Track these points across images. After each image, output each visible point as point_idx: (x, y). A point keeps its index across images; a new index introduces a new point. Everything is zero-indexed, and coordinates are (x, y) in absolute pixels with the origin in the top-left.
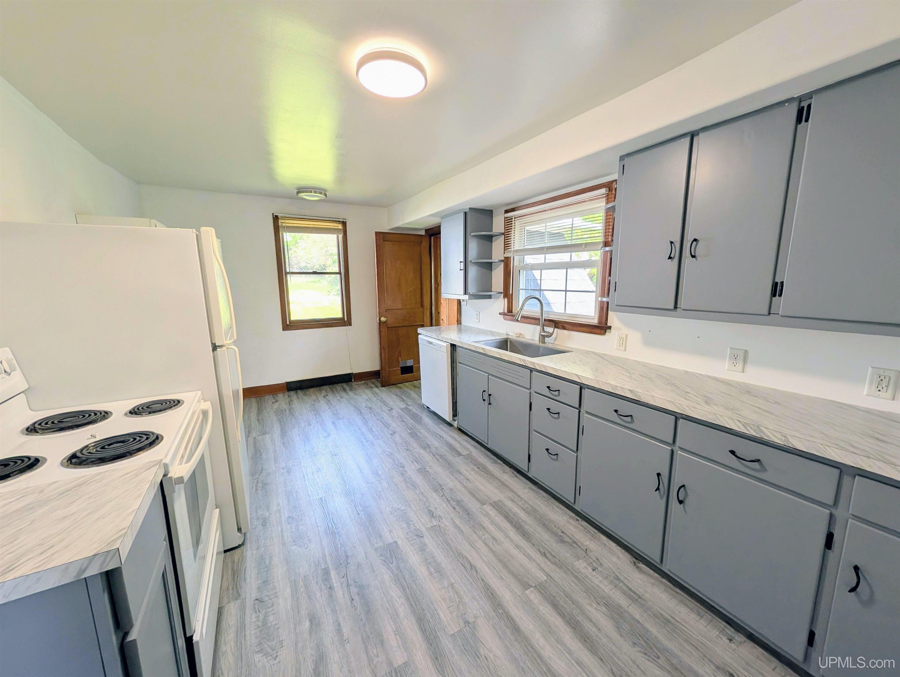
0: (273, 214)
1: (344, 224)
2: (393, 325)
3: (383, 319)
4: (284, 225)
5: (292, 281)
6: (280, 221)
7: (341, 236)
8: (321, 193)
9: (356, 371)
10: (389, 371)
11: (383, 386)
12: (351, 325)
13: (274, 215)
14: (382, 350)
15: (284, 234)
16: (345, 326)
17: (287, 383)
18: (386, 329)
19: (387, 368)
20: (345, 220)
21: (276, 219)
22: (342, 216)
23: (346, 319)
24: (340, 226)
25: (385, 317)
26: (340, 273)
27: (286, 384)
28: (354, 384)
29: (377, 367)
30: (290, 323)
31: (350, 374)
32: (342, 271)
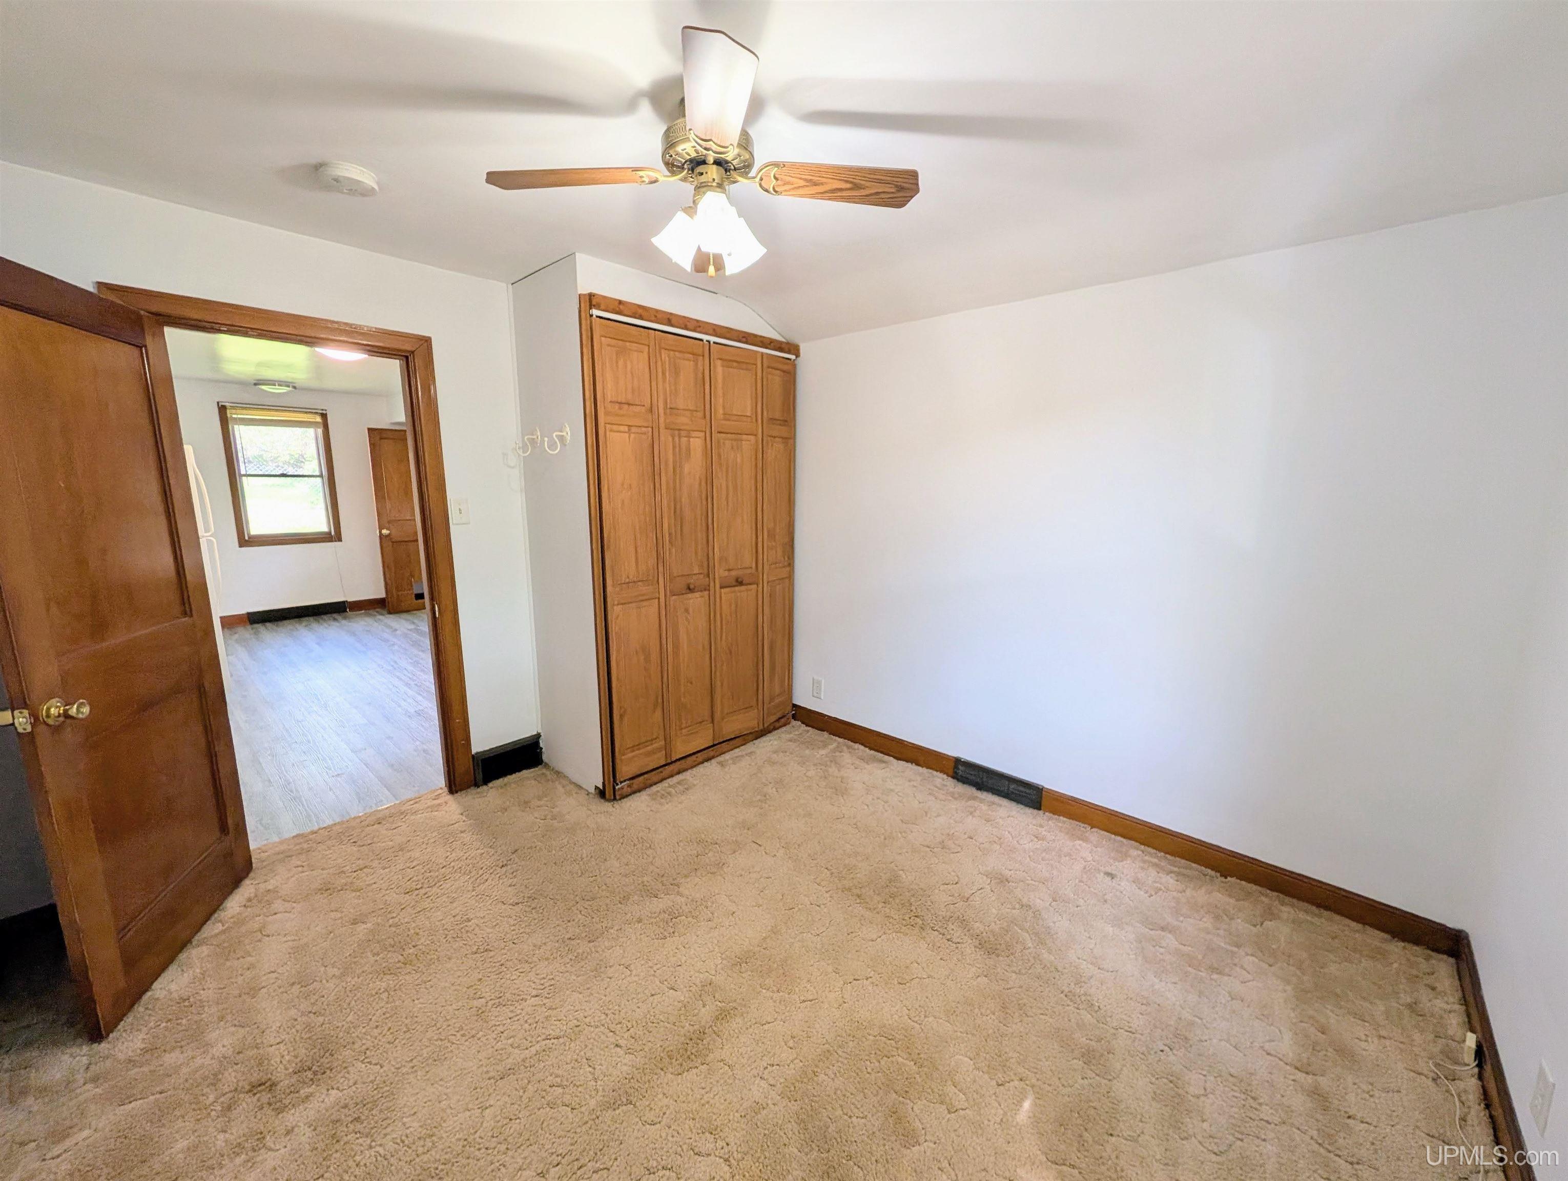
0: (218, 403)
1: (324, 416)
2: (399, 539)
3: (385, 532)
4: (234, 416)
5: (249, 486)
6: (228, 411)
7: (320, 431)
8: (289, 386)
9: (351, 599)
10: (398, 596)
11: (390, 613)
12: (341, 541)
13: (220, 404)
14: (386, 569)
15: (236, 427)
16: (332, 541)
17: (248, 614)
18: (391, 543)
19: (394, 591)
20: (324, 412)
21: (222, 409)
22: (321, 405)
23: (333, 533)
24: (319, 419)
25: (388, 529)
26: (321, 476)
27: (246, 616)
28: (349, 613)
29: (382, 595)
30: (249, 538)
31: (344, 602)
32: (325, 473)
